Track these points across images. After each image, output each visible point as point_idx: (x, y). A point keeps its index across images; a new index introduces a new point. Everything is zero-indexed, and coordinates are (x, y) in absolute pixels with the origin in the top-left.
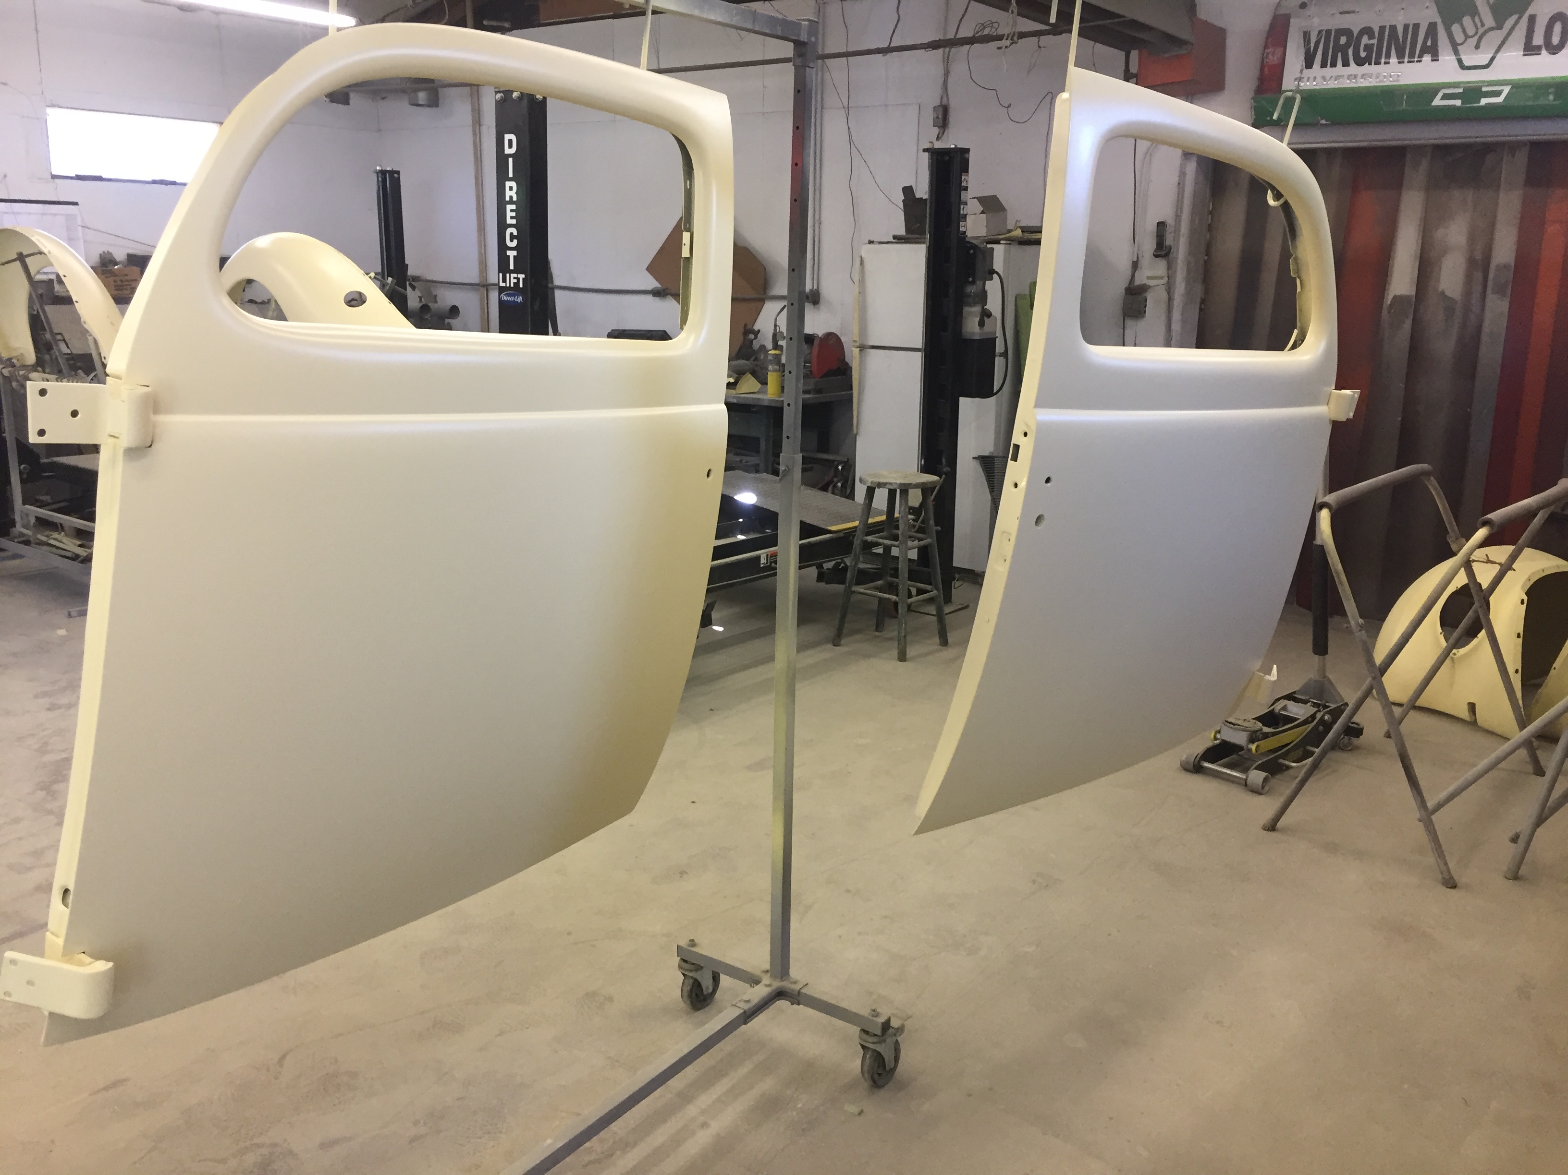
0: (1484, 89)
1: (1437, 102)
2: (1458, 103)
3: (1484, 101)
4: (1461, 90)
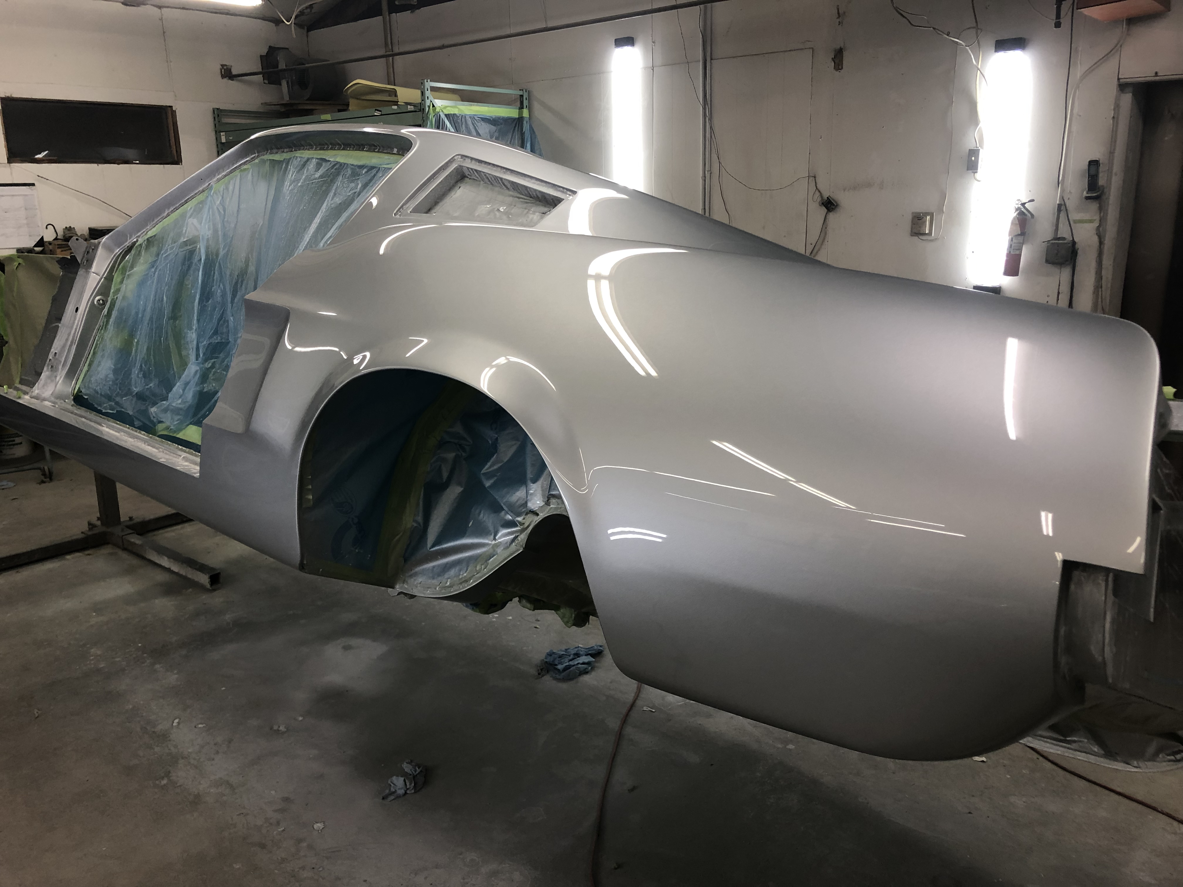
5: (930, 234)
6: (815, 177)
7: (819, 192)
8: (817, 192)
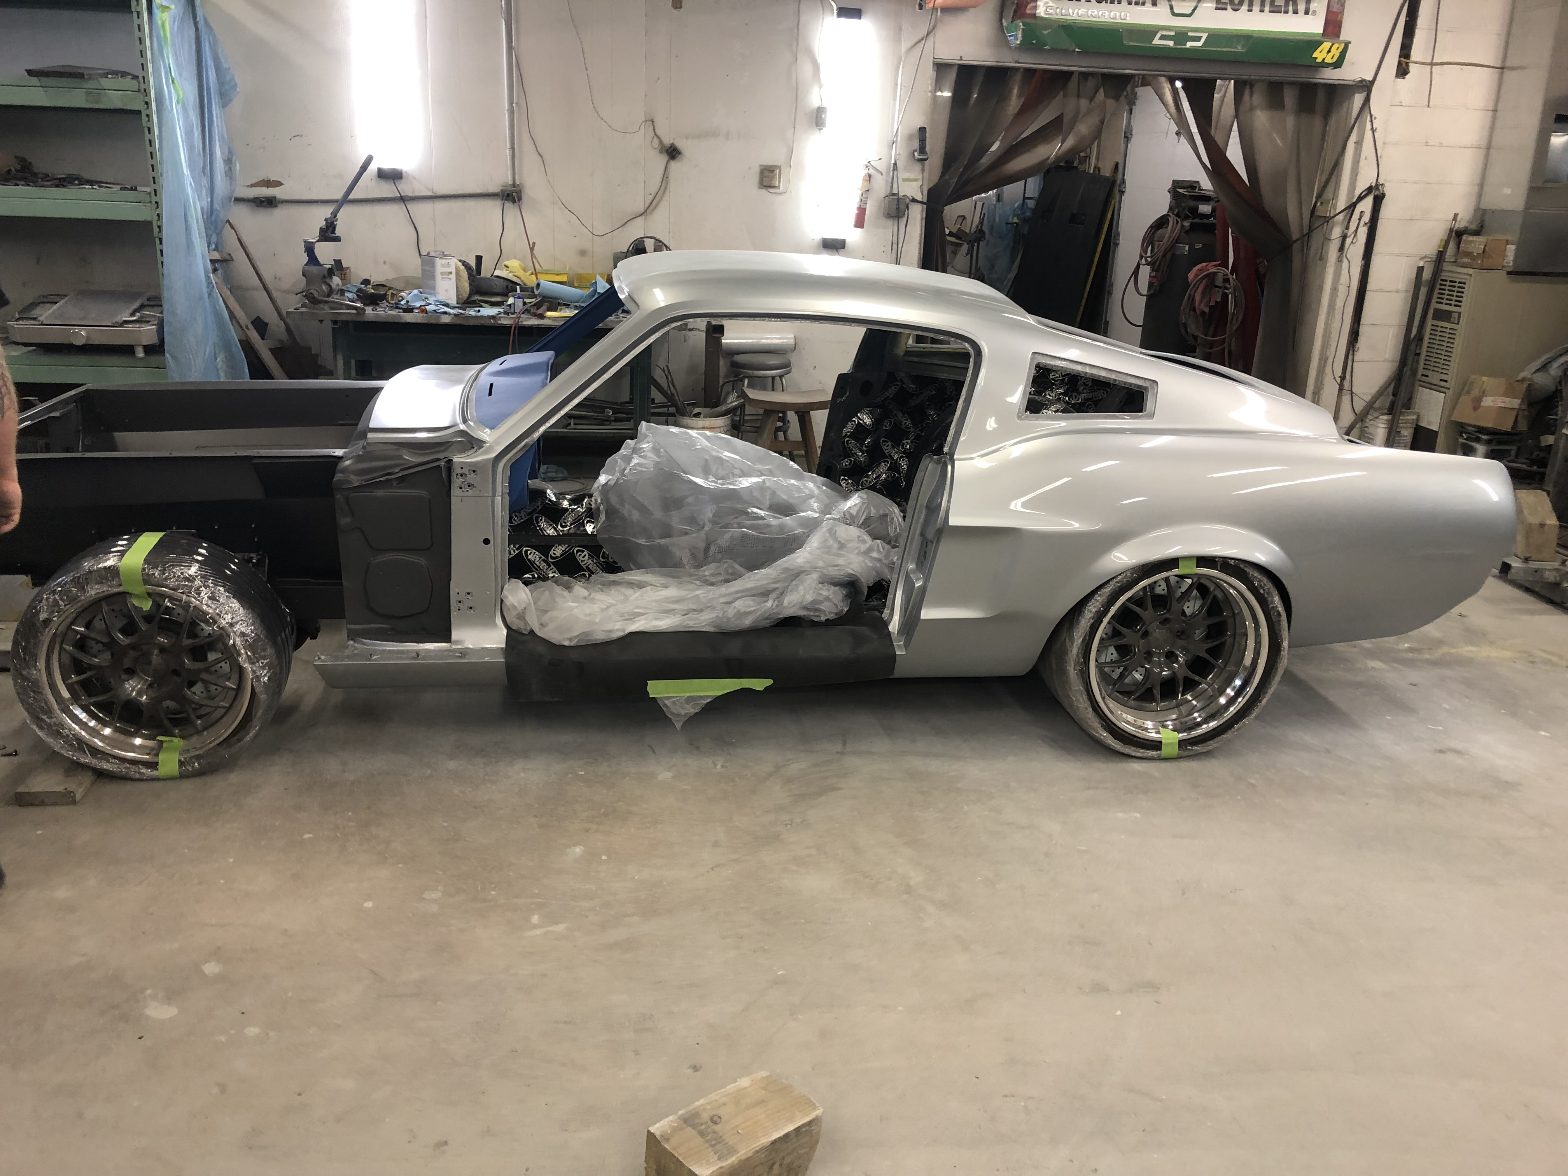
0: (1190, 34)
1: (1157, 41)
2: (1171, 43)
3: (1189, 44)
4: (1173, 33)
5: (779, 187)
6: (653, 122)
7: (658, 137)
8: (655, 138)
